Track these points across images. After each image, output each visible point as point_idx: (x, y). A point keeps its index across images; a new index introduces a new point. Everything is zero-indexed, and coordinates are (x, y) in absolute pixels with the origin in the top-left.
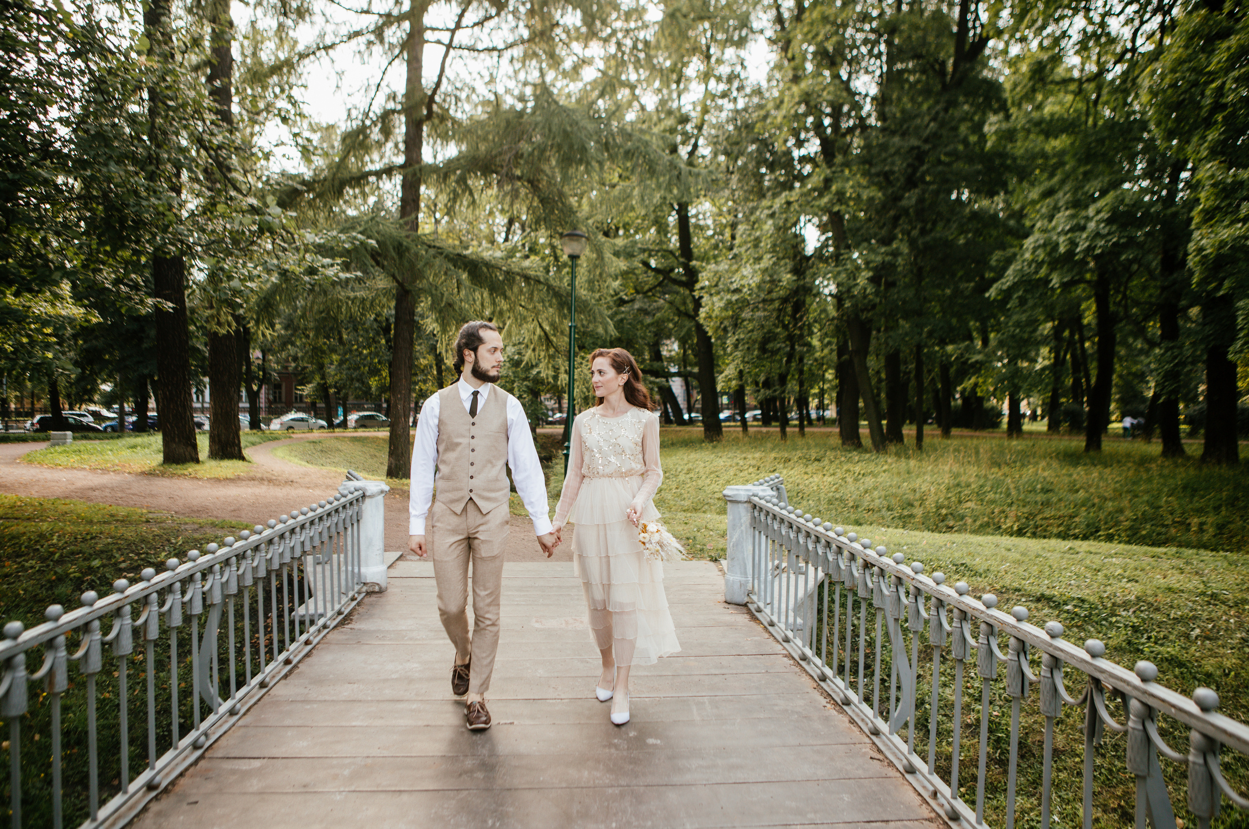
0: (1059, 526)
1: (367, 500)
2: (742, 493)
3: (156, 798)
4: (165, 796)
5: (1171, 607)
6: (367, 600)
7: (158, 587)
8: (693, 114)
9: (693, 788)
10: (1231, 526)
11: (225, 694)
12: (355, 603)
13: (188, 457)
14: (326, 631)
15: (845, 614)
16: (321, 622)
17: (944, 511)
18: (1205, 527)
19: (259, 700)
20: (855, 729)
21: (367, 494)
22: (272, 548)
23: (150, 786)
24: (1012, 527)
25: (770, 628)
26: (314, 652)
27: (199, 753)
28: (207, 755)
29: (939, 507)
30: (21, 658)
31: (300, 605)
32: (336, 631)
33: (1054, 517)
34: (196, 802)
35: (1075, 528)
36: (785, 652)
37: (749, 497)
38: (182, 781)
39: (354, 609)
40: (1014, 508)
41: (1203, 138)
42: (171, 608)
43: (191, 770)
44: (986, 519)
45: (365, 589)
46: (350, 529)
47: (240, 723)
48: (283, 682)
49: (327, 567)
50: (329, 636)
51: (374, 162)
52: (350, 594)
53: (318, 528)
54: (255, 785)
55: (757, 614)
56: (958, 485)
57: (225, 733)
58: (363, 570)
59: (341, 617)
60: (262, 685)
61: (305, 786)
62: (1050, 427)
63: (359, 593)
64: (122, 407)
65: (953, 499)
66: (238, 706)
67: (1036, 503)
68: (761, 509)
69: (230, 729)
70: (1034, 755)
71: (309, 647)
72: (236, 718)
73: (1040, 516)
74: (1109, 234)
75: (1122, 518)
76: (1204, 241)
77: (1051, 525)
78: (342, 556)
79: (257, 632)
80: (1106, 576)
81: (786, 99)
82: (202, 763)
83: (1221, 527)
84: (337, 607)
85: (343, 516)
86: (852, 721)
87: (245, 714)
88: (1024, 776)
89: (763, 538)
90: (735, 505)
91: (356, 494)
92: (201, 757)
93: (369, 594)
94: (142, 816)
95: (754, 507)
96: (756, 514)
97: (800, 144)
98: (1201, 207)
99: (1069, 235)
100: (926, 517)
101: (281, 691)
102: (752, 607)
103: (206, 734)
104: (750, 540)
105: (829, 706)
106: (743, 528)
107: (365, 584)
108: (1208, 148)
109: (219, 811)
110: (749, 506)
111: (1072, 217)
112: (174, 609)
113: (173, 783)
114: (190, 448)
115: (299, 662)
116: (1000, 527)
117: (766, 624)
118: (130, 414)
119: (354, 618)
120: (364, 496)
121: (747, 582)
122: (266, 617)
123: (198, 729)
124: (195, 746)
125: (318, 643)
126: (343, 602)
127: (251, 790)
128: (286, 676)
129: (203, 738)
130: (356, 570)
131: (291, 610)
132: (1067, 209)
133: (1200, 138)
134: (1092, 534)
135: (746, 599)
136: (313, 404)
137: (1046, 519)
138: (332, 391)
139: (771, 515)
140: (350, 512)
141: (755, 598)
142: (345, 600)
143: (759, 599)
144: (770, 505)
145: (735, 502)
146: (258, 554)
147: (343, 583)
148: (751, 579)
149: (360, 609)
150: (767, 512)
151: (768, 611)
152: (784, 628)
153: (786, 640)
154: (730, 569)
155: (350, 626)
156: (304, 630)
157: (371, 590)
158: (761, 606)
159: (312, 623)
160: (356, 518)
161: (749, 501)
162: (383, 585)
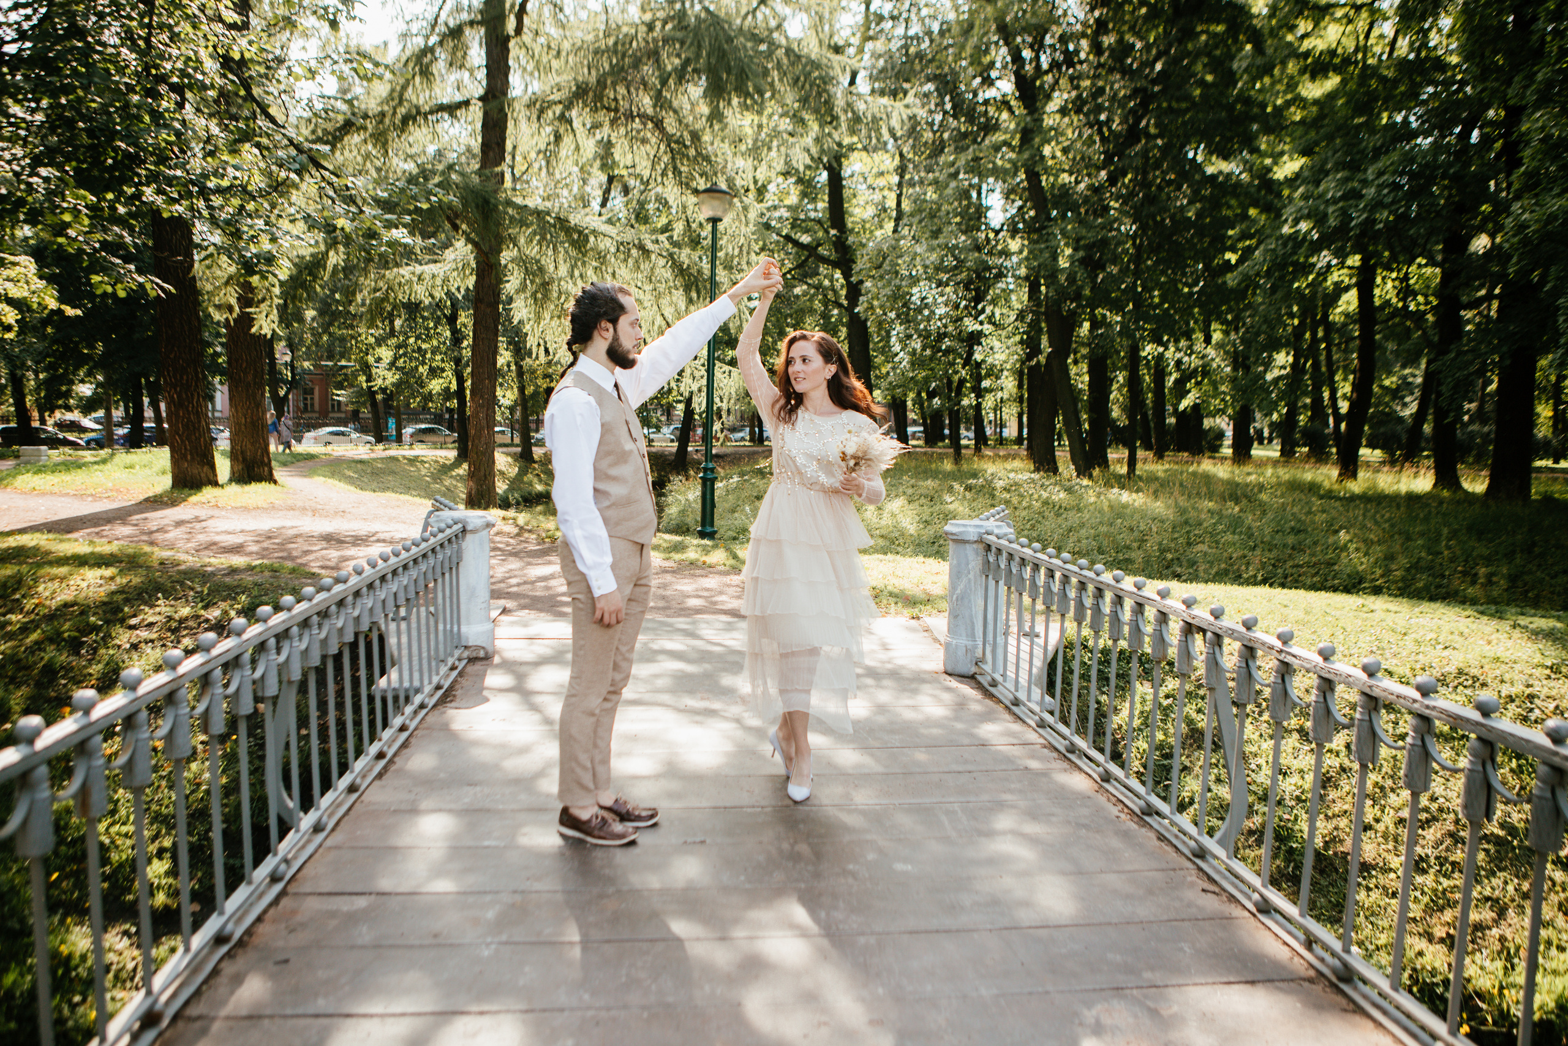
0: (1314, 576)
1: (469, 537)
2: (971, 529)
3: (229, 955)
4: (240, 951)
5: (1502, 681)
6: (471, 669)
7: (223, 660)
8: (852, 40)
9: (975, 935)
10: (1526, 578)
11: (307, 804)
12: (455, 673)
13: (204, 479)
14: (424, 711)
15: (1087, 688)
16: (417, 699)
17: (1169, 556)
18: (1494, 579)
19: (350, 809)
20: (1169, 849)
21: (469, 528)
22: (359, 602)
23: (220, 939)
24: (1255, 576)
25: (1014, 708)
26: (413, 740)
27: (278, 888)
28: (291, 889)
29: (1163, 551)
30: (43, 770)
31: (382, 675)
32: (436, 712)
33: (1308, 565)
34: (286, 961)
35: (1334, 578)
36: (1042, 741)
37: (980, 535)
38: (261, 928)
39: (455, 681)
40: (1258, 552)
41: (1531, 77)
42: (238, 690)
43: (272, 911)
44: (1223, 566)
45: (466, 654)
46: (447, 575)
47: (329, 843)
48: (377, 783)
50: (429, 719)
51: (445, 93)
52: (450, 662)
53: (414, 573)
54: (365, 934)
55: (991, 689)
56: (1186, 522)
57: (310, 857)
58: (464, 629)
59: (440, 693)
60: (352, 789)
61: (436, 936)
62: (1283, 452)
63: (460, 660)
64: (109, 414)
65: (1181, 540)
66: (325, 819)
67: (1285, 546)
68: (999, 551)
69: (316, 851)
70: (1337, 871)
71: (405, 735)
72: (322, 836)
73: (1290, 563)
74: (1393, 203)
75: (1394, 567)
76: (1526, 216)
77: (1304, 574)
80: (1416, 641)
81: (977, 23)
82: (285, 902)
83: (1513, 579)
84: (435, 680)
85: (440, 556)
86: (1161, 838)
87: (333, 830)
88: (1325, 896)
89: (1002, 589)
90: (961, 546)
91: (455, 527)
92: (283, 893)
93: (472, 660)
94: (212, 982)
95: (988, 547)
96: (992, 558)
97: (988, 82)
98: (1523, 169)
99: (1341, 204)
100: (1147, 561)
101: (377, 795)
102: (984, 681)
103: (286, 861)
104: (981, 593)
105: (1123, 816)
106: (971, 576)
107: (466, 647)
108: (1538, 91)
109: (321, 974)
110: (981, 546)
111: (1346, 180)
112: (242, 691)
113: (249, 932)
114: (206, 468)
115: (395, 755)
116: (1240, 576)
117: (1008, 703)
118: (120, 425)
119: (458, 693)
120: (464, 531)
121: (975, 647)
123: (275, 854)
124: (274, 878)
125: (416, 729)
126: (441, 673)
127: (360, 942)
128: (380, 776)
129: (283, 867)
130: (455, 629)
131: (371, 682)
132: (1337, 171)
133: (1525, 78)
134: (1354, 586)
135: (973, 669)
136: (356, 414)
137: (1297, 566)
138: (379, 397)
139: (1017, 559)
140: (448, 552)
141: (987, 668)
142: (444, 670)
143: (994, 669)
144: (1015, 546)
145: (961, 541)
146: (343, 611)
147: (441, 647)
148: (980, 643)
149: (463, 681)
150: (1011, 556)
151: (1010, 686)
152: (1037, 709)
153: (1042, 724)
154: (952, 630)
155: (453, 704)
156: (398, 709)
157: (474, 655)
158: (999, 679)
159: (407, 700)
160: (455, 560)
161: (980, 541)
162: (490, 649)
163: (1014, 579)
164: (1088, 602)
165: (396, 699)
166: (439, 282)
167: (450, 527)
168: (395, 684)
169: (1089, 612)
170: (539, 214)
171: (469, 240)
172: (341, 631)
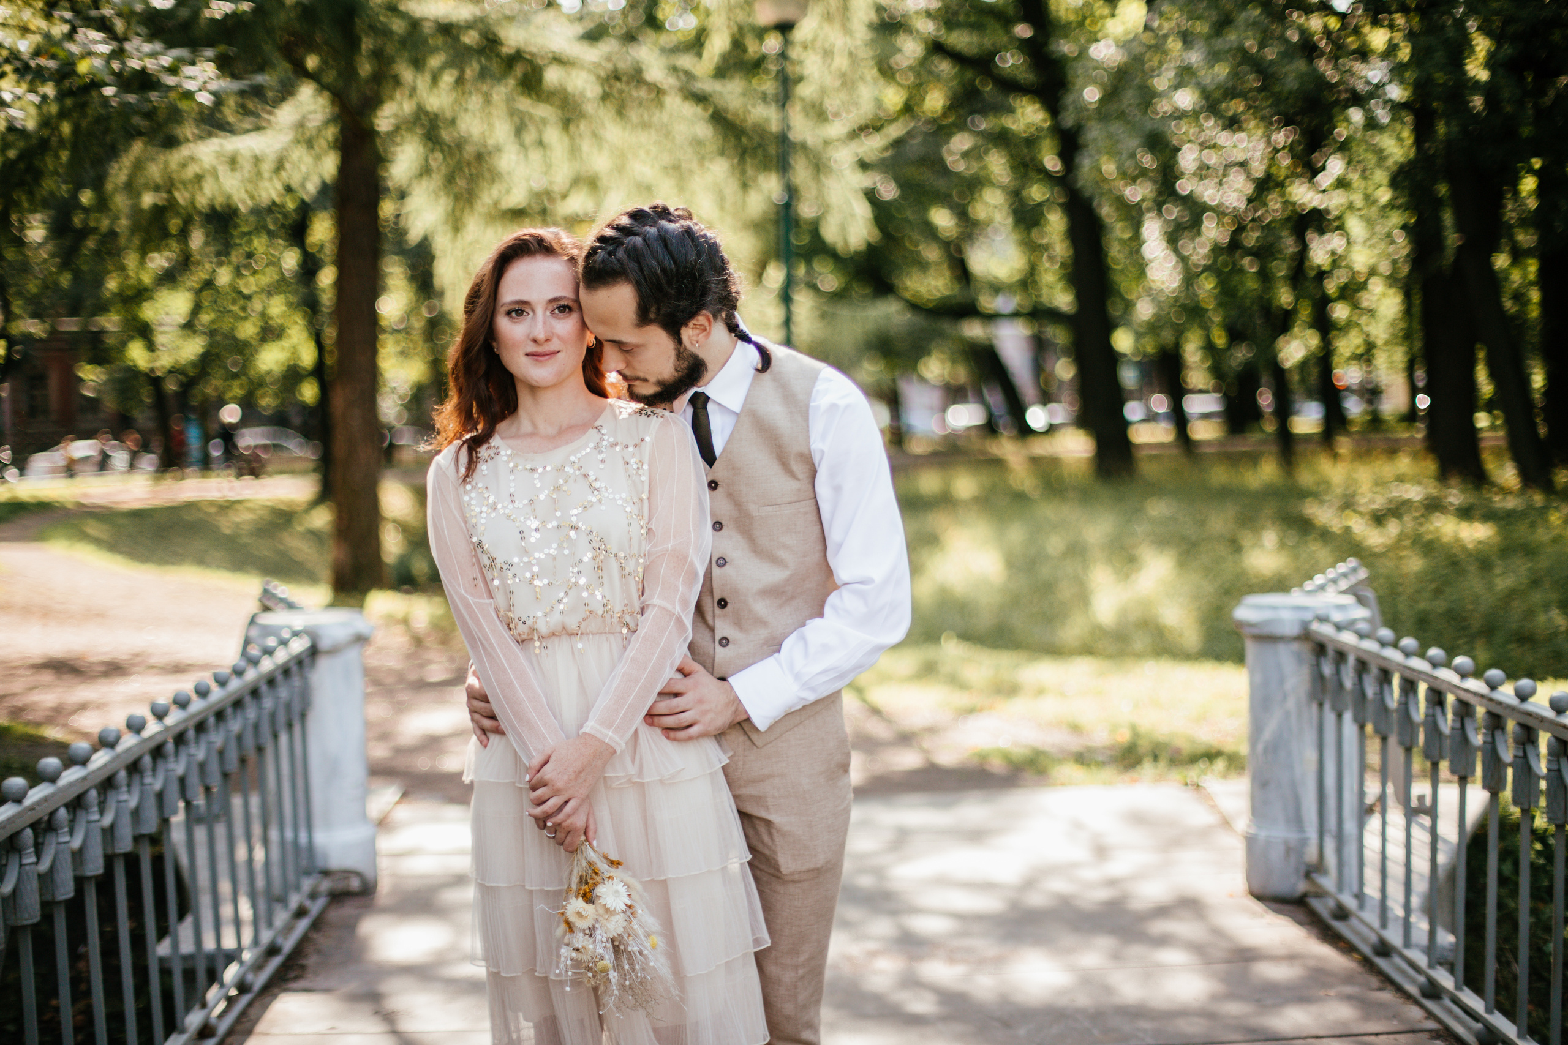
1: (324, 664)
2: (1286, 614)
6: (334, 914)
12: (303, 924)
14: (246, 999)
16: (232, 975)
21: (324, 644)
22: (112, 799)
25: (1381, 962)
32: (270, 1000)
36: (1431, 1025)
37: (1305, 625)
39: (304, 940)
45: (326, 885)
46: (284, 739)
49: (220, 830)
52: (294, 901)
55: (1339, 926)
58: (319, 838)
59: (275, 962)
63: (313, 896)
68: (1341, 656)
78: (255, 801)
79: (55, 993)
84: (266, 936)
85: (268, 703)
89: (1350, 728)
90: (1269, 647)
91: (297, 645)
93: (338, 897)
95: (1320, 648)
96: (1327, 669)
102: (1323, 907)
104: (1310, 737)
106: (1291, 704)
107: (324, 872)
110: (1305, 649)
117: (1367, 950)
119: (311, 960)
120: (314, 652)
121: (1304, 842)
122: (76, 957)
126: (278, 922)
130: (303, 838)
135: (1302, 887)
138: (169, 386)
139: (1374, 671)
140: (283, 693)
141: (1328, 882)
142: (281, 917)
143: (1340, 885)
144: (1370, 645)
145: (1268, 638)
146: (82, 818)
147: (276, 872)
148: (1312, 834)
149: (322, 940)
150: (1362, 666)
151: (1371, 916)
152: (1422, 960)
153: (1433, 991)
154: (1258, 810)
155: (301, 984)
156: (193, 997)
157: (340, 886)
158: (1350, 902)
159: (213, 976)
160: (296, 708)
161: (1306, 636)
162: (368, 873)
163: (1370, 709)
164: (1508, 754)
165: (189, 975)
166: (267, 167)
167: (284, 643)
168: (187, 947)
169: (1510, 772)
170: (447, 30)
171: (323, 87)
172: (78, 856)
